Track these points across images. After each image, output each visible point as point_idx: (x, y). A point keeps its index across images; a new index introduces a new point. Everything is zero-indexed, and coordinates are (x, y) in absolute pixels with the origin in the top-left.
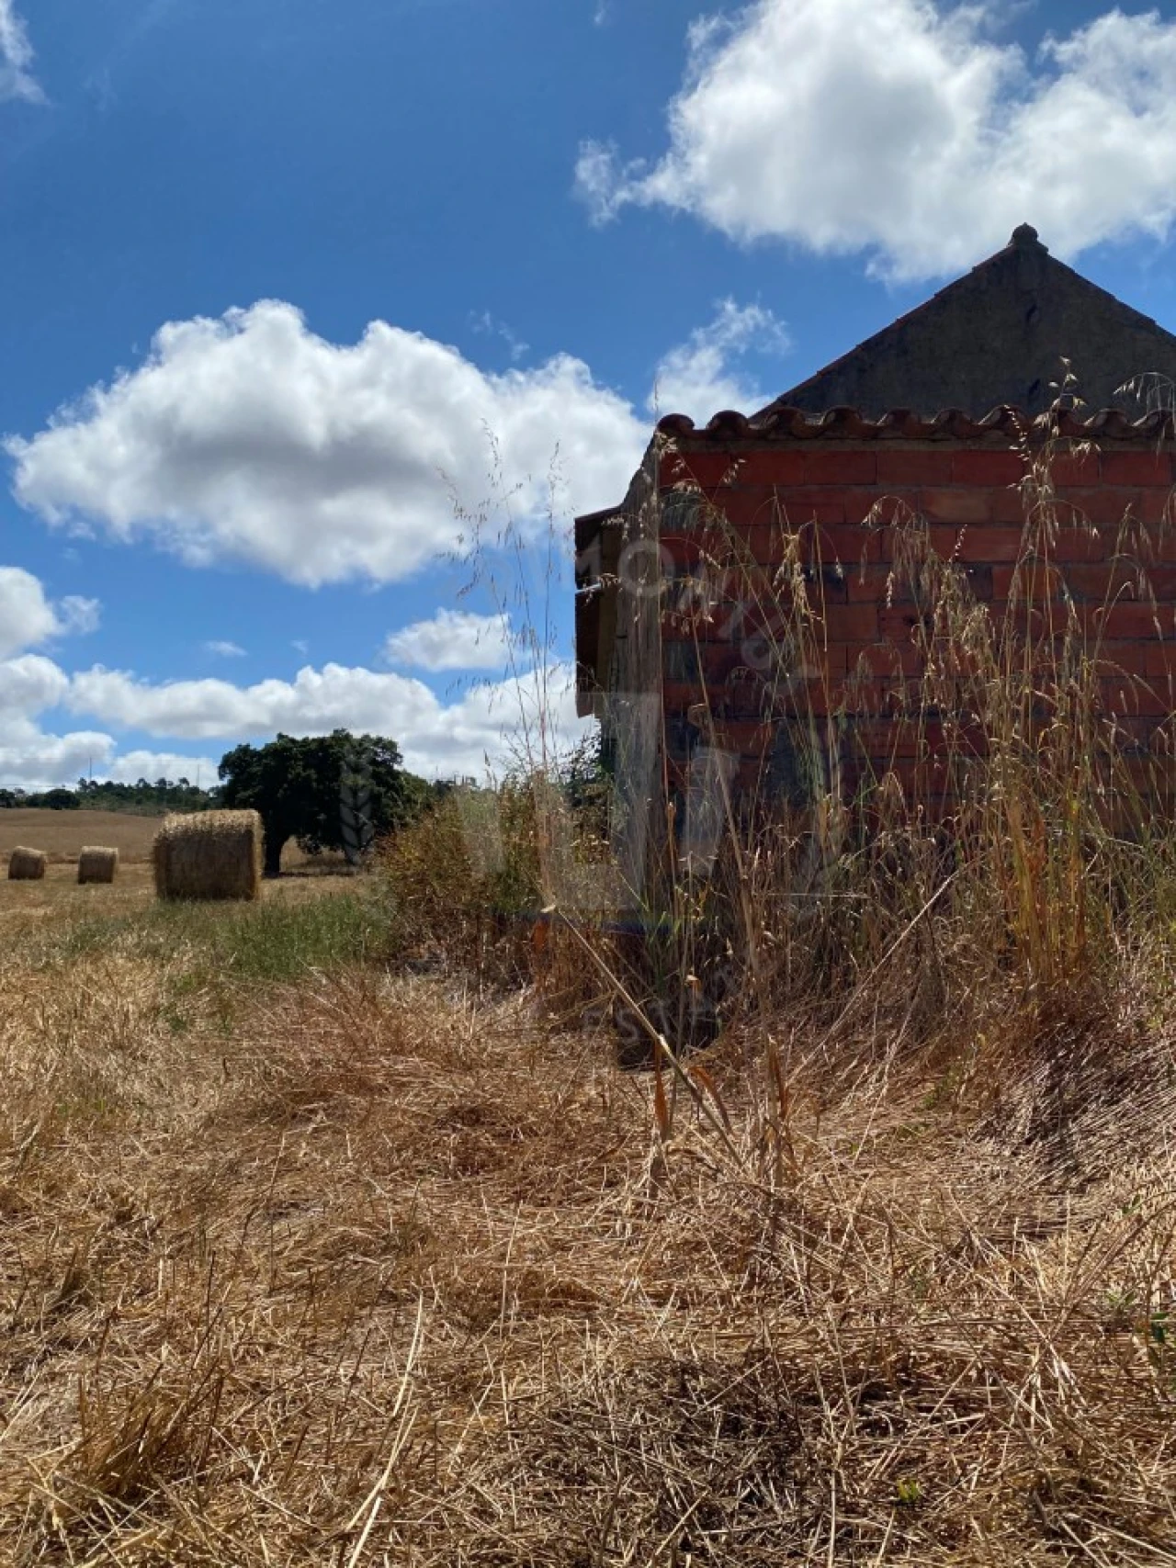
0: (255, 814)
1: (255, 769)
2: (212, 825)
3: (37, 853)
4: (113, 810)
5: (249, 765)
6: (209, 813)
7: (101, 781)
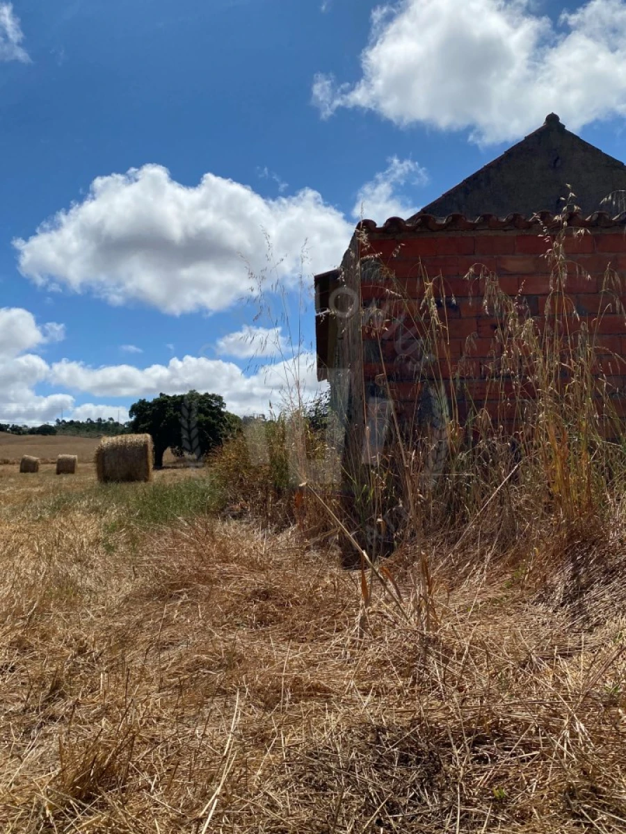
0: (149, 436)
1: (148, 412)
2: (126, 442)
3: (34, 458)
4: (74, 435)
5: (145, 410)
6: (124, 436)
7: (68, 420)
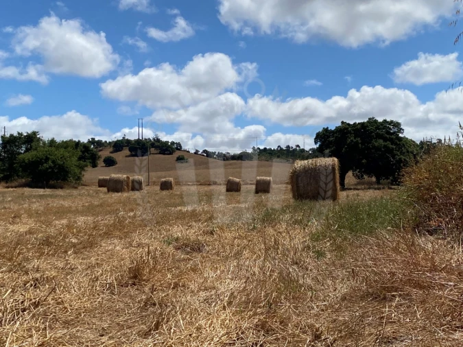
0: (336, 159)
1: (331, 139)
2: (316, 165)
3: (238, 180)
4: (268, 161)
5: (329, 137)
6: (314, 159)
7: (262, 148)
